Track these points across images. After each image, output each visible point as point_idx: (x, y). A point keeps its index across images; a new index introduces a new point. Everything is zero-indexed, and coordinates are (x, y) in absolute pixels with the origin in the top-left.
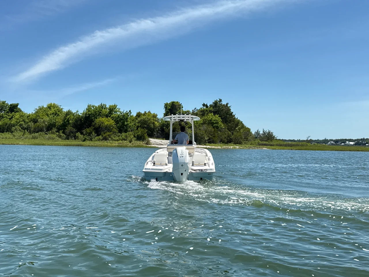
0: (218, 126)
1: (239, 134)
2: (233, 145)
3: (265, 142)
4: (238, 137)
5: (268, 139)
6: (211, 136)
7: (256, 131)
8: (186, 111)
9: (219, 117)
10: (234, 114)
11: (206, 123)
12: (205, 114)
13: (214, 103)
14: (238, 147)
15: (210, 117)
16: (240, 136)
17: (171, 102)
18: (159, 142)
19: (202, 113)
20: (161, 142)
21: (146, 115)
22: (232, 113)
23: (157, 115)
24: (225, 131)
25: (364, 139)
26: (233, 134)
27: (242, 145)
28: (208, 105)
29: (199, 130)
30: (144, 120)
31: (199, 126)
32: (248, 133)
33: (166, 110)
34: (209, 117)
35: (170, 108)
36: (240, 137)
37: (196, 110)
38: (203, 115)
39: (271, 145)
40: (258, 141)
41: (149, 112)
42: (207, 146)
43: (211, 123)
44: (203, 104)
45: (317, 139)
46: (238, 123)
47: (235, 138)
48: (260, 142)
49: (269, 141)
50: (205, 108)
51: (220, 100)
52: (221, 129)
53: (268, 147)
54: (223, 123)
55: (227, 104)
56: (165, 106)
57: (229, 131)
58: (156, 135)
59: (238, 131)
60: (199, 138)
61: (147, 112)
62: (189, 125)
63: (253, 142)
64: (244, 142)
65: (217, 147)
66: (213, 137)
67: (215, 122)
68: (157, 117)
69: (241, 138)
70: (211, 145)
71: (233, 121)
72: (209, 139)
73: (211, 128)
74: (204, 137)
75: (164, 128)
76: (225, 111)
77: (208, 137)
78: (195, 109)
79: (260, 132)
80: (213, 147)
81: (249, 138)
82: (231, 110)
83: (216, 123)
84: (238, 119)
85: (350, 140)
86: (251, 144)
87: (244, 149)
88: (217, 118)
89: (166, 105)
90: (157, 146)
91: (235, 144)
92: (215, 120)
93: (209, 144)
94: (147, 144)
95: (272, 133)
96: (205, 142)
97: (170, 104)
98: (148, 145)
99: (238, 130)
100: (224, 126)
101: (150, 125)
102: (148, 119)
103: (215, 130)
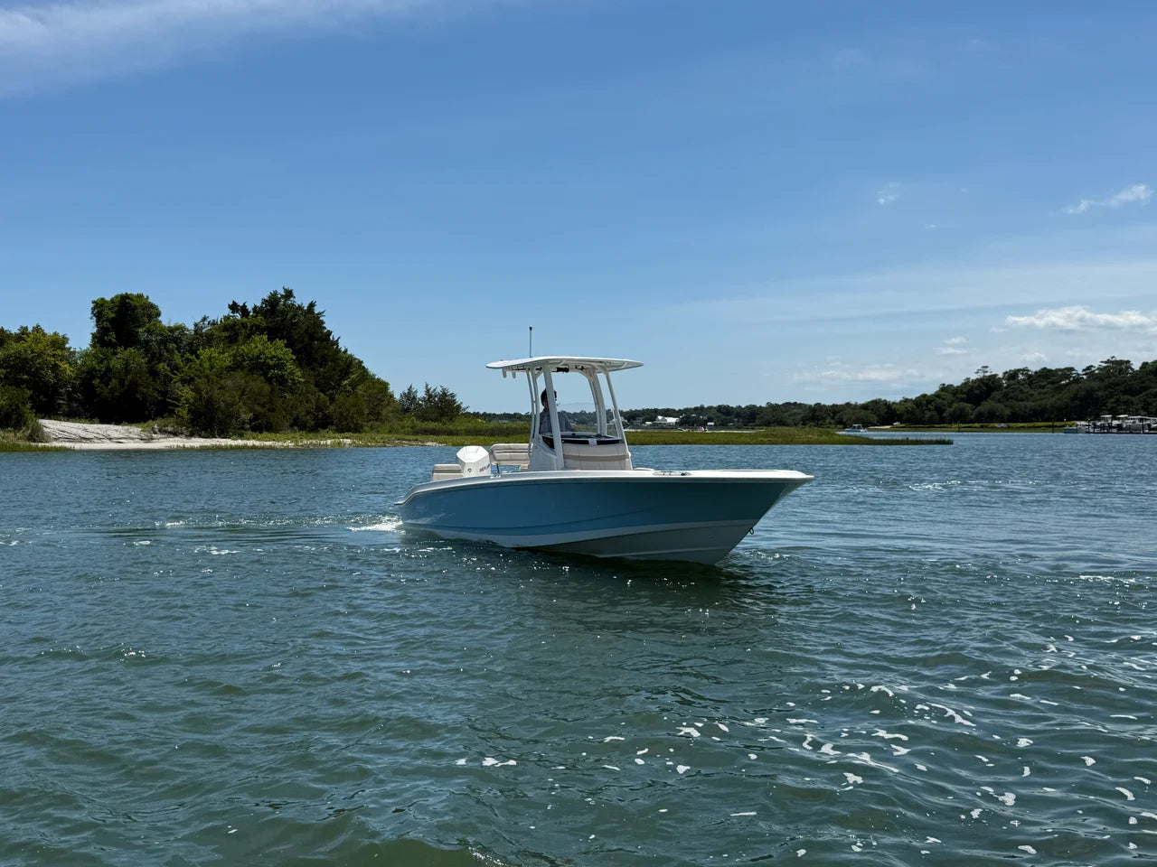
0: (283, 376)
1: (351, 400)
2: (332, 435)
3: (431, 425)
4: (349, 411)
5: (442, 415)
6: (259, 409)
7: (407, 392)
8: (172, 325)
9: (286, 346)
10: (334, 336)
11: (243, 368)
12: (241, 338)
13: (267, 301)
14: (349, 441)
15: (257, 347)
16: (355, 405)
17: (116, 297)
18: (74, 431)
19: (226, 334)
20: (85, 430)
21: (28, 339)
22: (329, 333)
23: (68, 339)
24: (308, 392)
25: (702, 408)
26: (332, 399)
27: (363, 434)
28: (250, 307)
29: (219, 389)
30: (18, 356)
31: (219, 376)
32: (380, 396)
33: (97, 322)
34: (253, 346)
35: (113, 315)
36: (354, 409)
37: (206, 323)
38: (232, 340)
39: (451, 433)
40: (412, 421)
41: (37, 329)
42: (248, 439)
43: (259, 366)
44: (231, 303)
45: (578, 411)
46: (349, 367)
47: (341, 413)
48: (420, 425)
49: (444, 420)
50: (238, 316)
51: (286, 291)
52: (295, 384)
53: (442, 437)
54: (301, 366)
55: (312, 305)
56: (93, 309)
57: (322, 391)
58: (66, 408)
59: (348, 392)
60: (219, 414)
61: (30, 329)
62: (183, 372)
63: (396, 424)
64: (370, 424)
65: (280, 444)
66: (269, 410)
67: (271, 363)
68: (67, 346)
69: (361, 414)
70: (260, 436)
71: (332, 361)
72: (256, 418)
73: (257, 383)
74: (238, 413)
75: (96, 382)
76: (304, 327)
77: (251, 410)
78: (204, 319)
79: (416, 391)
80: (268, 443)
81: (384, 413)
82: (324, 325)
83: (275, 366)
84: (349, 352)
85: (668, 413)
86: (390, 432)
87: (369, 446)
88: (278, 349)
89: (99, 308)
90: (68, 445)
91: (341, 430)
92: (274, 357)
93: (255, 434)
94: (31, 438)
95: (452, 395)
96: (242, 428)
97: (112, 301)
98: (34, 441)
99: (349, 388)
100: (303, 377)
101: (43, 372)
102: (32, 352)
103: (273, 389)
